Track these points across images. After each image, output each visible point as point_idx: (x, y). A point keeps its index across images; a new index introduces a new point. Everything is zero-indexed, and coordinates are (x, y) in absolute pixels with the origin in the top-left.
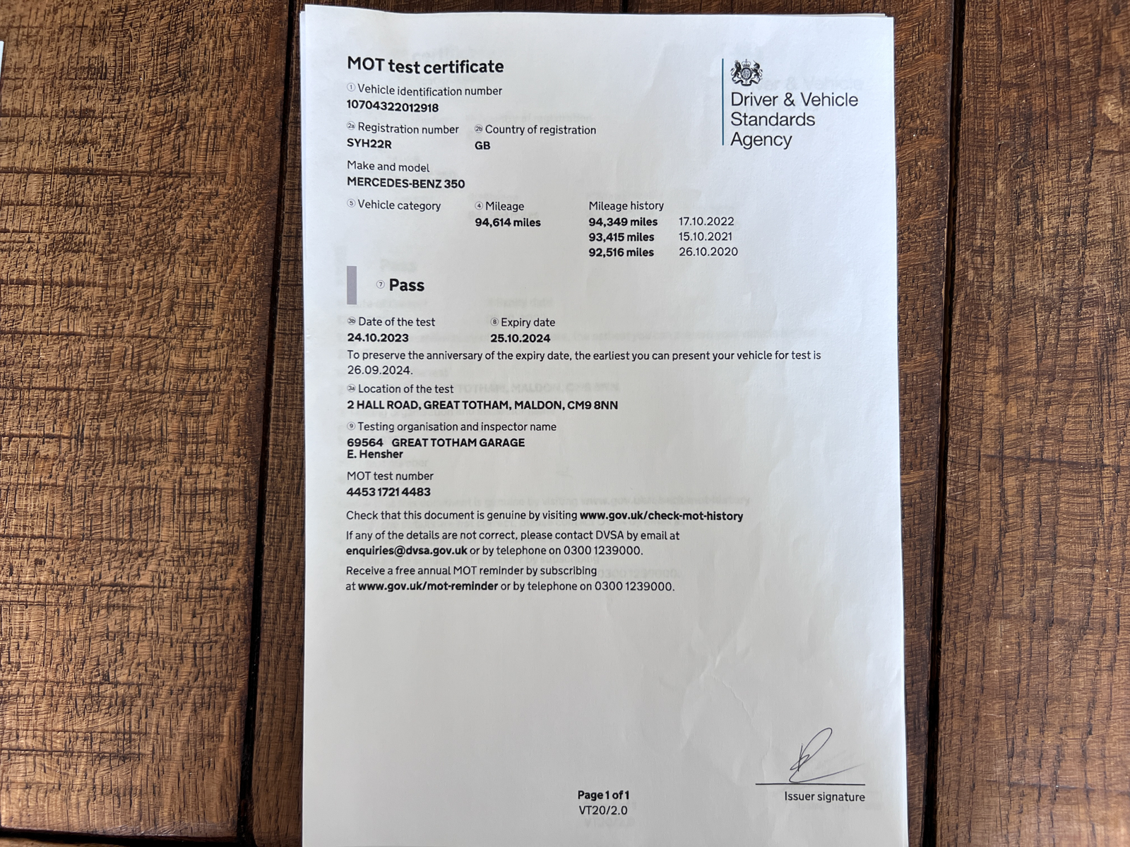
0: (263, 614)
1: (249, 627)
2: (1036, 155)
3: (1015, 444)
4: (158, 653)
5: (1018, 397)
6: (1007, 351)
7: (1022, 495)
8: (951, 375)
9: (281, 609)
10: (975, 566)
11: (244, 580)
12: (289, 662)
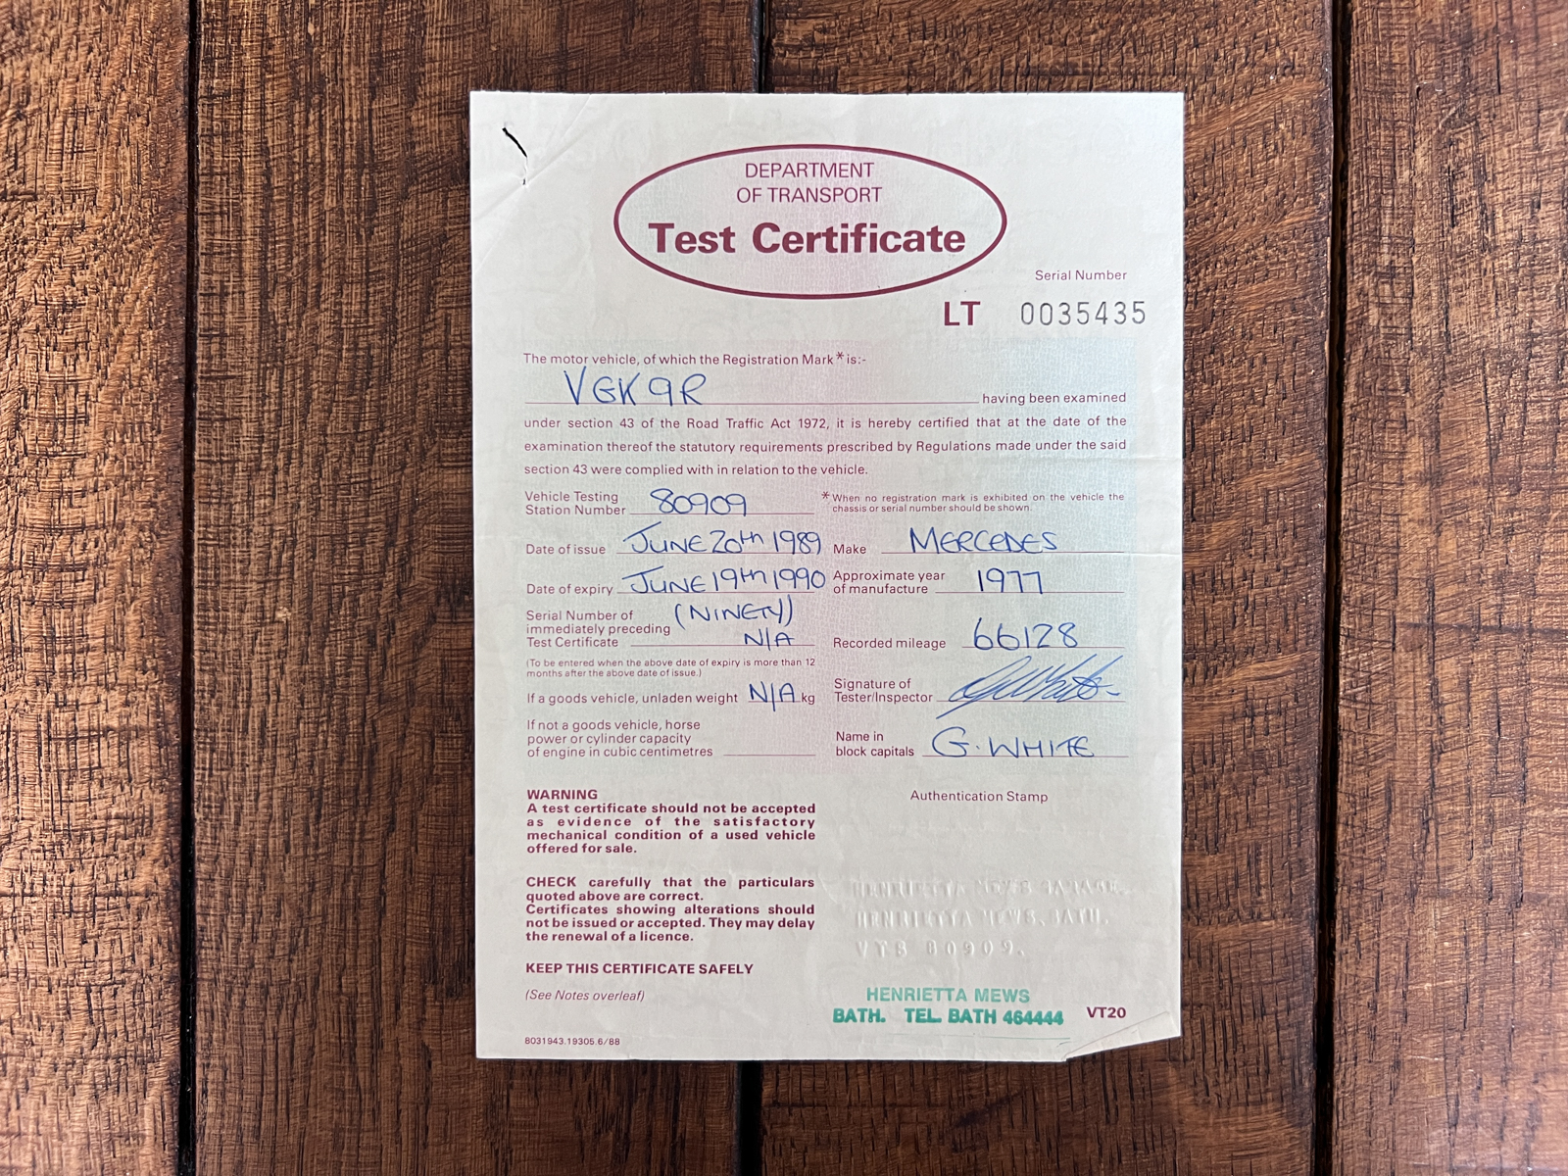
0: (198, 933)
1: (177, 957)
2: (1482, 104)
3: (1455, 603)
4: (29, 1003)
5: (1458, 524)
6: (1438, 444)
7: (1468, 692)
8: (1344, 489)
9: (229, 925)
10: (1390, 811)
11: (165, 878)
12: (246, 1012)
